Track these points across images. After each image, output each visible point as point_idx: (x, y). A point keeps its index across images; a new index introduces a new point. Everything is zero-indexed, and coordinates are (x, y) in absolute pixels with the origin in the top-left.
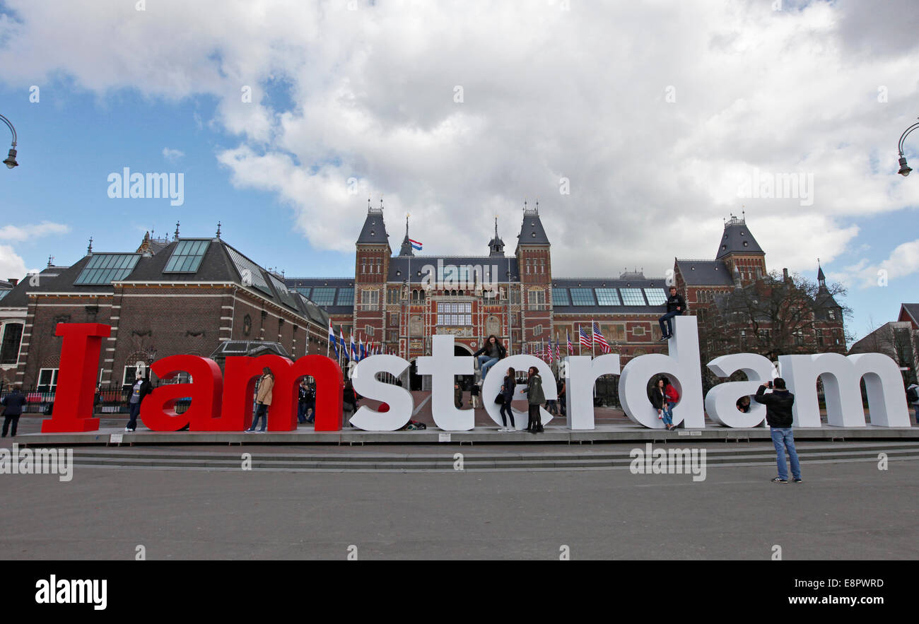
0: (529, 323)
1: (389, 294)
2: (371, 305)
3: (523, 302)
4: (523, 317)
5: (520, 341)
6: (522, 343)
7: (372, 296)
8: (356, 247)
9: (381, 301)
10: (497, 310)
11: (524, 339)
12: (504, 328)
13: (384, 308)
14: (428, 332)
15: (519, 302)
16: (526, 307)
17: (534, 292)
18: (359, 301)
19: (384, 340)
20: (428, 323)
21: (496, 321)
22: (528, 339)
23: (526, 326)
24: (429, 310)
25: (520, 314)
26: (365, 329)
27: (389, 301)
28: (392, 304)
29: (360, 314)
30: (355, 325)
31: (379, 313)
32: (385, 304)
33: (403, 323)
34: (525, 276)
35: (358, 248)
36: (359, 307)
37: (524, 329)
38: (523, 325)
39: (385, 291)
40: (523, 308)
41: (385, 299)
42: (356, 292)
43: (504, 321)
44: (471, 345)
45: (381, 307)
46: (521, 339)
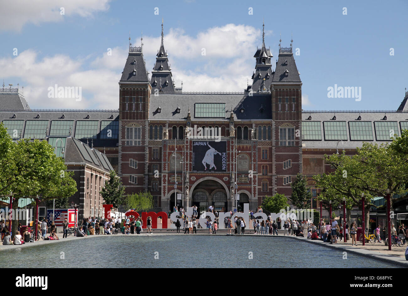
0: (279, 158)
1: (151, 130)
2: (134, 141)
3: (274, 138)
4: (273, 152)
5: (270, 174)
6: (272, 176)
7: (136, 132)
8: (119, 86)
9: (144, 137)
10: (247, 149)
11: (274, 172)
12: (253, 165)
13: (147, 144)
14: (187, 168)
15: (270, 138)
16: (277, 143)
17: (285, 129)
18: (123, 137)
19: (146, 173)
20: (187, 160)
21: (246, 159)
22: (277, 173)
23: (276, 161)
24: (187, 148)
25: (271, 149)
26: (130, 162)
27: (151, 137)
28: (153, 139)
29: (124, 149)
30: (120, 159)
31: (143, 149)
32: (147, 139)
33: (165, 160)
34: (277, 114)
35: (120, 87)
36: (123, 143)
37: (274, 163)
38: (274, 159)
39: (147, 128)
40: (274, 144)
41: (147, 135)
42: (120, 128)
43: (253, 158)
44: (224, 179)
45: (144, 142)
46: (271, 172)
